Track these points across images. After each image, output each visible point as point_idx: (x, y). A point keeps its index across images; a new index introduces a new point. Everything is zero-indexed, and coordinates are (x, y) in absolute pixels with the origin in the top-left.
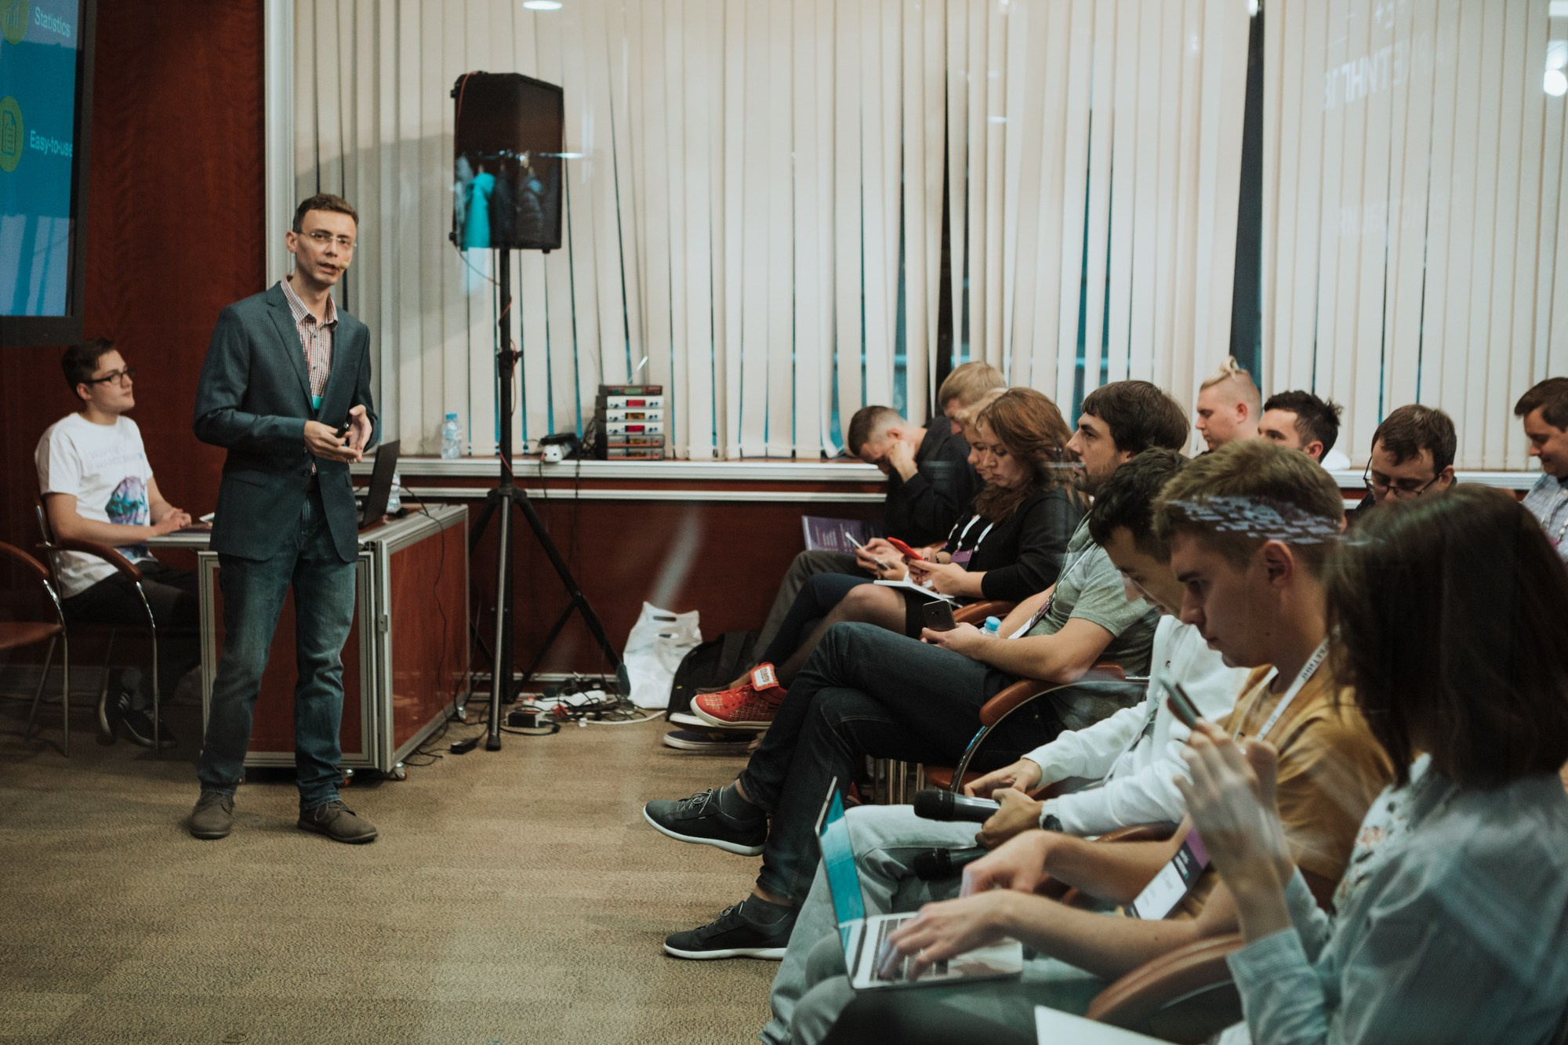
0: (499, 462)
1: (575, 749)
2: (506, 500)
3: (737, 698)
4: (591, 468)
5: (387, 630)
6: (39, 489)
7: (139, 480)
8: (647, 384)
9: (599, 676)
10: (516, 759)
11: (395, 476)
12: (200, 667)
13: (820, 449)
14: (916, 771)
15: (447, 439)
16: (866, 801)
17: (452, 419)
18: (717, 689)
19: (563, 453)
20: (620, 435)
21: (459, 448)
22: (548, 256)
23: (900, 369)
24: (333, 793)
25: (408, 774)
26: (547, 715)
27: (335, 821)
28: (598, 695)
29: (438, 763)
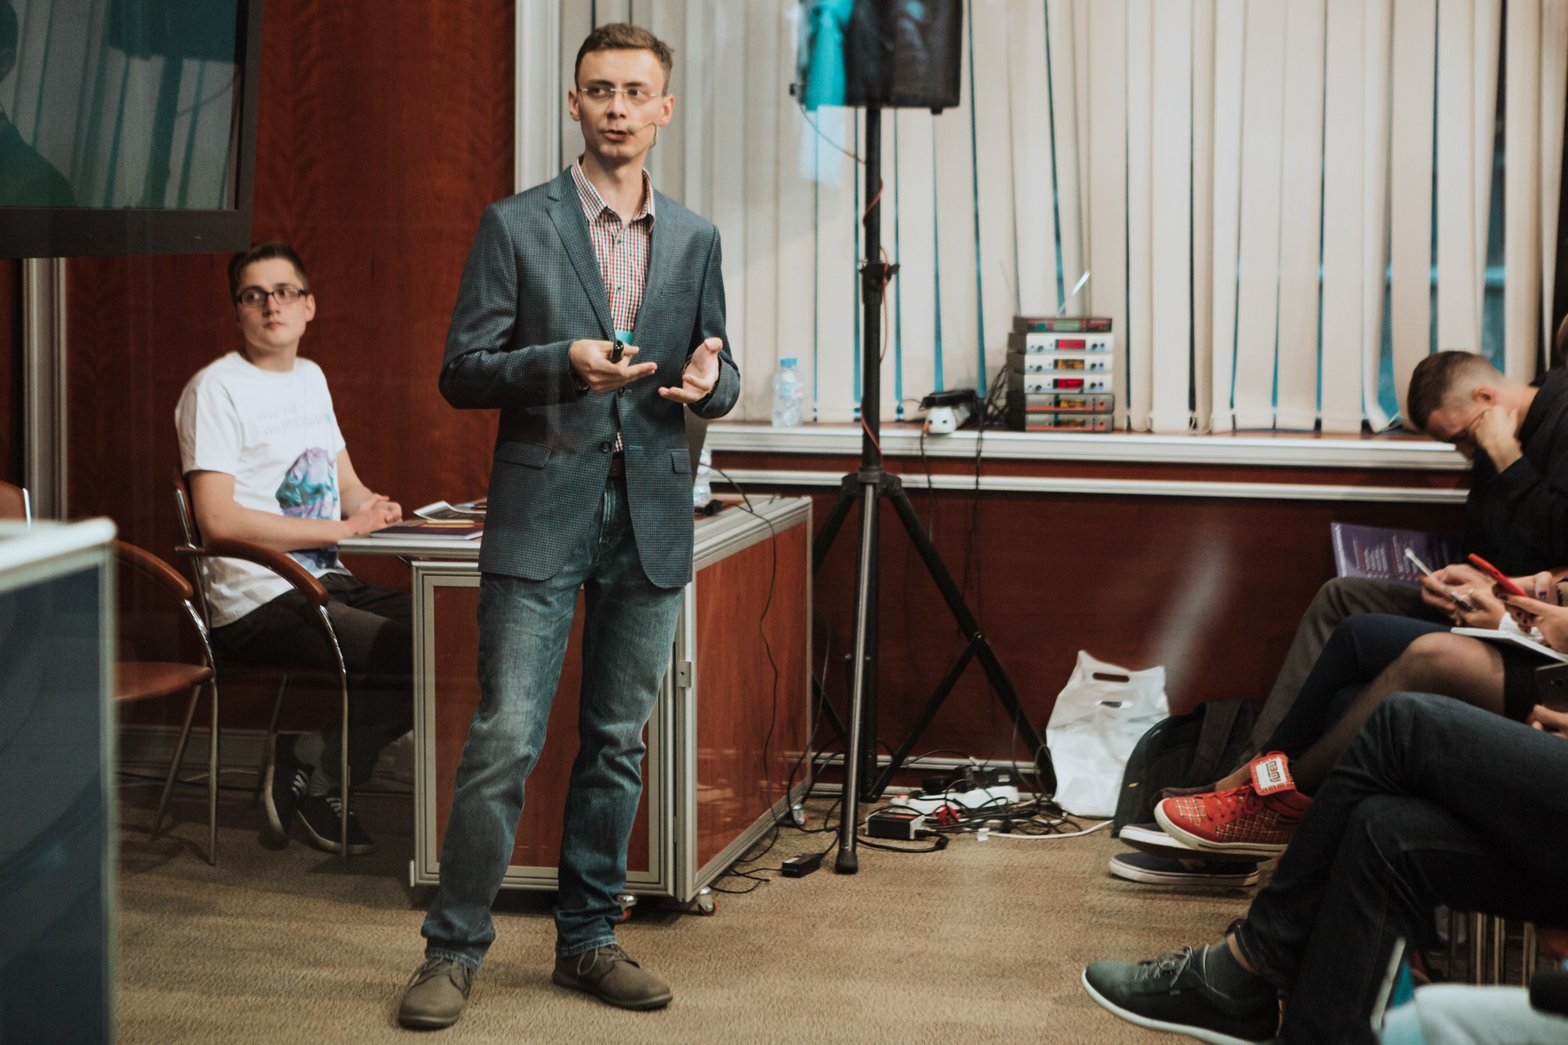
0: (860, 432)
1: (971, 876)
2: (870, 490)
3: (1229, 806)
4: (1000, 443)
5: (690, 686)
6: (180, 465)
7: (326, 452)
8: (1087, 314)
9: (1008, 763)
10: (881, 888)
11: (703, 452)
12: (410, 734)
13: (1360, 418)
14: (1522, 935)
15: (781, 397)
16: (1437, 977)
17: (789, 367)
18: (1194, 789)
19: (957, 421)
20: (1044, 394)
21: (798, 410)
22: (938, 118)
23: (1494, 293)
24: (605, 934)
25: (717, 905)
26: (926, 821)
27: (608, 976)
28: (1009, 794)
29: (763, 890)
